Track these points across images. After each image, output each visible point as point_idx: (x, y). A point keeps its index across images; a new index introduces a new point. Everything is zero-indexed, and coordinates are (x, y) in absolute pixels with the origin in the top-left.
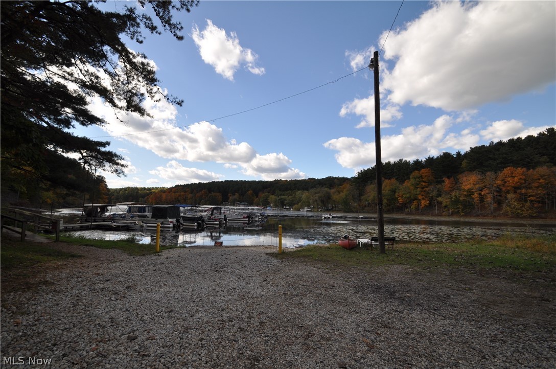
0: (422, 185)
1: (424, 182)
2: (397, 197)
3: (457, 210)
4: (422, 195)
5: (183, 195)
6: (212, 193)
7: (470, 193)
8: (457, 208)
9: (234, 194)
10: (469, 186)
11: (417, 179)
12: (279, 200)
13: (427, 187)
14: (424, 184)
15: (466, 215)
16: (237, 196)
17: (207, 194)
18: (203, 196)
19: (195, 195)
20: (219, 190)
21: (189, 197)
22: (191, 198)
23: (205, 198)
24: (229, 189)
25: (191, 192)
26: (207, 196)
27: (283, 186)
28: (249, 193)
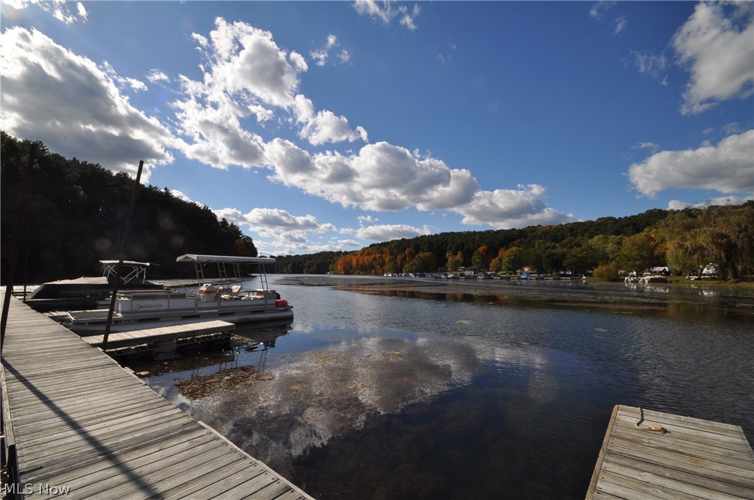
5: (379, 257)
6: (421, 252)
9: (456, 254)
12: (548, 257)
16: (459, 256)
17: (412, 255)
18: (407, 258)
19: (396, 257)
20: (430, 248)
21: (387, 260)
22: (390, 261)
23: (410, 261)
24: (447, 245)
25: (390, 252)
26: (413, 258)
27: (547, 234)
28: (481, 249)
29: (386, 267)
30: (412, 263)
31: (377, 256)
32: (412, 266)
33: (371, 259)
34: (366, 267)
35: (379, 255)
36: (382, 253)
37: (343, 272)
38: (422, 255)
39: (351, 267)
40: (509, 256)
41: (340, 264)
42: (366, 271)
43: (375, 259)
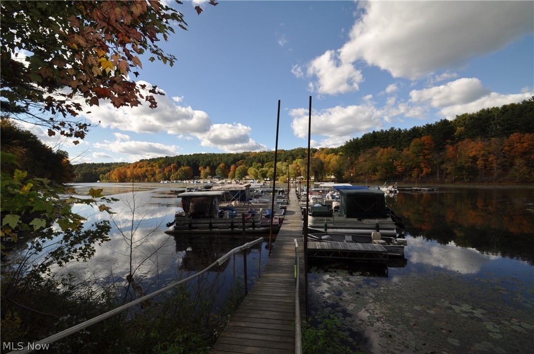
0: (424, 153)
1: (426, 149)
2: (396, 165)
3: (462, 177)
4: (425, 163)
5: (151, 170)
6: (182, 167)
7: (475, 159)
8: (462, 175)
9: (206, 168)
10: (474, 153)
11: (419, 147)
12: (260, 172)
13: (429, 155)
14: (426, 151)
15: (471, 181)
16: (208, 170)
17: (176, 169)
18: (173, 171)
19: (164, 169)
20: (189, 164)
21: (157, 172)
22: (160, 172)
23: (175, 172)
24: (199, 162)
25: (159, 166)
26: (177, 170)
27: (255, 158)
28: (221, 165)
29: (157, 177)
30: (176, 174)
31: (149, 168)
32: (177, 175)
33: (144, 171)
34: (139, 176)
35: (150, 168)
36: (152, 166)
37: (118, 181)
38: (183, 168)
39: (125, 177)
40: (239, 170)
41: (115, 174)
42: (140, 180)
43: (147, 171)
